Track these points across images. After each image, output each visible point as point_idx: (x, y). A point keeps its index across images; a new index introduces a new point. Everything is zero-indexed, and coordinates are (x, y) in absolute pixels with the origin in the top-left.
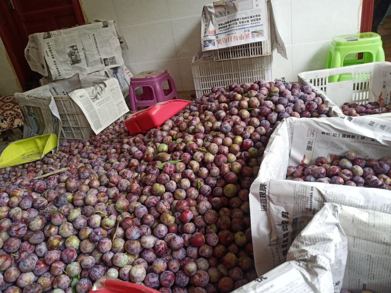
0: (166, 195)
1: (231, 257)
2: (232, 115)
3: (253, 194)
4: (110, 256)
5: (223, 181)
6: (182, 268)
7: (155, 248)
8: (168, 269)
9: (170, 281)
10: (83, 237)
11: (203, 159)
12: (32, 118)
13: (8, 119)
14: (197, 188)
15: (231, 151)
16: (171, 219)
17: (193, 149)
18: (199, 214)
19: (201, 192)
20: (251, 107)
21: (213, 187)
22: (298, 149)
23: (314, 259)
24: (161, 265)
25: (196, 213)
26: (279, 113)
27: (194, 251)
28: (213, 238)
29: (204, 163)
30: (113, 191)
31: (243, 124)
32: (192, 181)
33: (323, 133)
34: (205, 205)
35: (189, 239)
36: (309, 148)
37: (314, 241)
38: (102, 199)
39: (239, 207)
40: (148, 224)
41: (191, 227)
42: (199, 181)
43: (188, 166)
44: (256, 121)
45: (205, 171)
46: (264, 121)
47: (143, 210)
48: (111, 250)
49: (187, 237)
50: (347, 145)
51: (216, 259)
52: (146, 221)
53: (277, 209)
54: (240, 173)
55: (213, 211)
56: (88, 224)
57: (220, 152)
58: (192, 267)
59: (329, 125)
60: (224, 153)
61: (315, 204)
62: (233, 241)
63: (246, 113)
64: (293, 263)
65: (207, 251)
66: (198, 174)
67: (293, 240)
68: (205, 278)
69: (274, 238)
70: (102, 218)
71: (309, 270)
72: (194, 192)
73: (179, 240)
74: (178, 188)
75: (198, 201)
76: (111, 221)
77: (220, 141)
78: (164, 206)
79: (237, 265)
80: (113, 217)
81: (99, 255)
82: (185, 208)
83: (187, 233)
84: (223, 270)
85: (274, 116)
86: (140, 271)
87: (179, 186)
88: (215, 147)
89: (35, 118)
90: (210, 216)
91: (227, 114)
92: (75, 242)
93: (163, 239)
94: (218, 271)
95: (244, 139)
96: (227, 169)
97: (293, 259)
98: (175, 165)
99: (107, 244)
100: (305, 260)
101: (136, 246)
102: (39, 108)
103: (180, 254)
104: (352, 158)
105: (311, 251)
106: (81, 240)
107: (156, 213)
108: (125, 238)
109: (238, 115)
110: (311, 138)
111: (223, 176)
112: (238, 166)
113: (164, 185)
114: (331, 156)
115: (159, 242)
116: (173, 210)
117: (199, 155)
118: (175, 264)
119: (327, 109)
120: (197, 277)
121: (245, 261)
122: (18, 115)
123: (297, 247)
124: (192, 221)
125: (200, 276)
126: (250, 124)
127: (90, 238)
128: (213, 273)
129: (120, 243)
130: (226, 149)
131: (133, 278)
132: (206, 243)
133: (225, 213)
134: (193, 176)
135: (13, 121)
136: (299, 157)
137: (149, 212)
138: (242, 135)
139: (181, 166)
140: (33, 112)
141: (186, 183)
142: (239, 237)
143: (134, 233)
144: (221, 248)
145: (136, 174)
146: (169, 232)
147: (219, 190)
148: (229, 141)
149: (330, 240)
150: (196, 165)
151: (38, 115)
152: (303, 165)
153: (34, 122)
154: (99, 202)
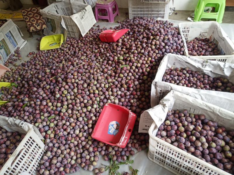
0: (124, 78)
1: (143, 99)
2: (148, 47)
3: (153, 84)
4: (108, 96)
5: (142, 75)
6: (129, 101)
7: (121, 95)
8: (125, 101)
9: (126, 104)
10: (99, 90)
11: (137, 66)
12: (50, 23)
13: (40, 25)
14: (134, 76)
15: (146, 63)
16: (126, 86)
17: (133, 62)
18: (134, 85)
19: (135, 78)
20: (156, 45)
21: (139, 76)
22: (170, 64)
23: (165, 105)
24: (123, 100)
25: (133, 85)
26: (166, 49)
27: (132, 96)
28: (139, 93)
29: (137, 67)
30: (106, 75)
31: (152, 52)
32: (132, 74)
33: (179, 61)
34: (137, 83)
35: (131, 93)
36: (174, 64)
37: (166, 100)
38: (103, 78)
39: (147, 84)
40: (118, 87)
41: (132, 89)
42: (135, 74)
43: (131, 68)
44: (157, 51)
45: (137, 70)
46: (160, 52)
47: (117, 83)
48: (108, 95)
49: (131, 92)
50: (187, 66)
51: (139, 99)
52: (118, 86)
53: (159, 89)
54: (149, 72)
55: (139, 85)
56: (100, 86)
57: (143, 63)
58: (132, 101)
59: (182, 59)
60: (144, 64)
61: (169, 89)
62: (145, 94)
63: (154, 47)
64: (161, 105)
65: (136, 97)
66: (134, 71)
67: (162, 99)
68: (136, 104)
69: (157, 96)
70: (105, 85)
71: (164, 107)
72: (133, 78)
73: (128, 93)
74: (127, 76)
75: (134, 81)
76: (107, 86)
77: (143, 59)
78: (123, 82)
79: (145, 101)
80: (107, 84)
81: (104, 96)
82: (130, 83)
83: (131, 91)
84: (140, 102)
85: (164, 50)
86: (117, 101)
87: (128, 75)
88: (141, 61)
89: (51, 24)
90: (138, 86)
91: (146, 46)
92: (97, 92)
93: (123, 92)
94: (139, 103)
95: (152, 59)
96: (145, 70)
97: (160, 104)
98: (127, 67)
99: (107, 93)
100: (163, 105)
101: (115, 94)
102: (54, 20)
103: (128, 97)
104: (187, 70)
105: (165, 103)
106: (99, 91)
107: (121, 84)
108: (112, 91)
109: (150, 47)
110: (175, 61)
111: (143, 73)
112: (148, 70)
113: (123, 74)
114: (181, 68)
115: (122, 93)
116: (126, 83)
117: (135, 64)
118: (127, 100)
119: (184, 50)
120: (133, 104)
121: (147, 100)
122: (44, 23)
123: (162, 101)
124: (132, 87)
125: (134, 104)
126: (154, 52)
127: (101, 91)
128: (138, 103)
129: (111, 93)
130: (145, 62)
131: (115, 103)
132: (136, 94)
133: (143, 85)
134: (133, 72)
135: (42, 26)
136: (170, 67)
137: (119, 83)
138: (151, 57)
139: (129, 68)
140: (50, 21)
141: (130, 74)
142: (146, 93)
143: (115, 90)
144: (140, 96)
145: (112, 68)
146: (125, 90)
147: (141, 78)
148: (146, 59)
149: (170, 100)
150: (134, 68)
151: (53, 23)
152: (171, 69)
153: (50, 25)
154: (102, 79)
